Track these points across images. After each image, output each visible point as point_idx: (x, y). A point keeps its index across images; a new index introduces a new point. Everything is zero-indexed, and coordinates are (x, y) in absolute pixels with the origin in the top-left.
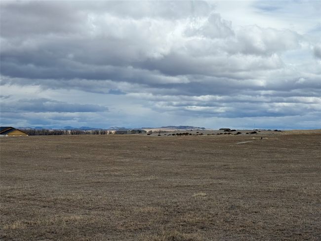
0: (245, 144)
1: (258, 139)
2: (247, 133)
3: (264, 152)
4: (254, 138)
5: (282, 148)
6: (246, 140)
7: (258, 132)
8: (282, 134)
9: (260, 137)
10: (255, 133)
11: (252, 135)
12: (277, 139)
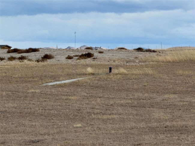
0: (70, 84)
1: (101, 71)
2: (69, 58)
3: (122, 105)
4: (89, 70)
5: (166, 96)
6: (69, 76)
7: (96, 54)
8: (160, 58)
9: (104, 66)
10: (89, 55)
11: (83, 61)
12: (150, 71)
